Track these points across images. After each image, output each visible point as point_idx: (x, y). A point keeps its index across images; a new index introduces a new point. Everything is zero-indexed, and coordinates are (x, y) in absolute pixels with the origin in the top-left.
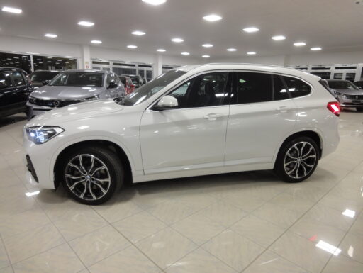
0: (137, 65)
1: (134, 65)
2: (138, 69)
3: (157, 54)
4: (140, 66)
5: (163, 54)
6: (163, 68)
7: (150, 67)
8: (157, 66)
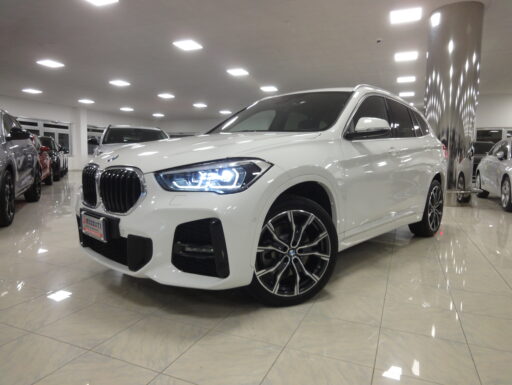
0: (41, 124)
1: (36, 124)
2: (42, 130)
3: (77, 109)
4: (46, 125)
5: (88, 109)
6: (88, 130)
7: (66, 128)
8: (78, 127)
